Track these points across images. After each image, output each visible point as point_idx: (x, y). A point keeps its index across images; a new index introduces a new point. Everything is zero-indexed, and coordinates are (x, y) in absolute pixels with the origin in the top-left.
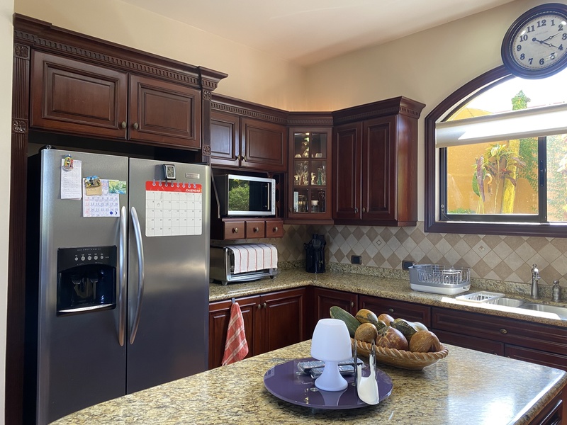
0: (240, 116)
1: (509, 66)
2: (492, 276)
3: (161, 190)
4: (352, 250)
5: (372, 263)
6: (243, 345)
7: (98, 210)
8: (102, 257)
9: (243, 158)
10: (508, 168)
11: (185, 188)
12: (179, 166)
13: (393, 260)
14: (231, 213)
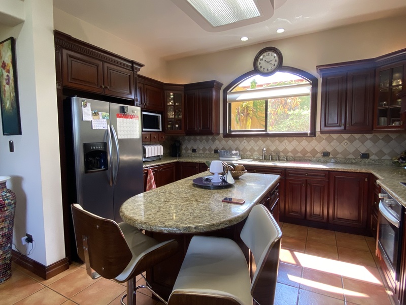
0: (144, 84)
1: (256, 70)
2: (248, 153)
3: (123, 118)
4: (192, 147)
5: (201, 152)
6: (154, 185)
7: (98, 126)
8: (102, 148)
9: (146, 104)
10: (249, 112)
11: (132, 117)
12: (129, 107)
13: (210, 149)
14: (144, 130)
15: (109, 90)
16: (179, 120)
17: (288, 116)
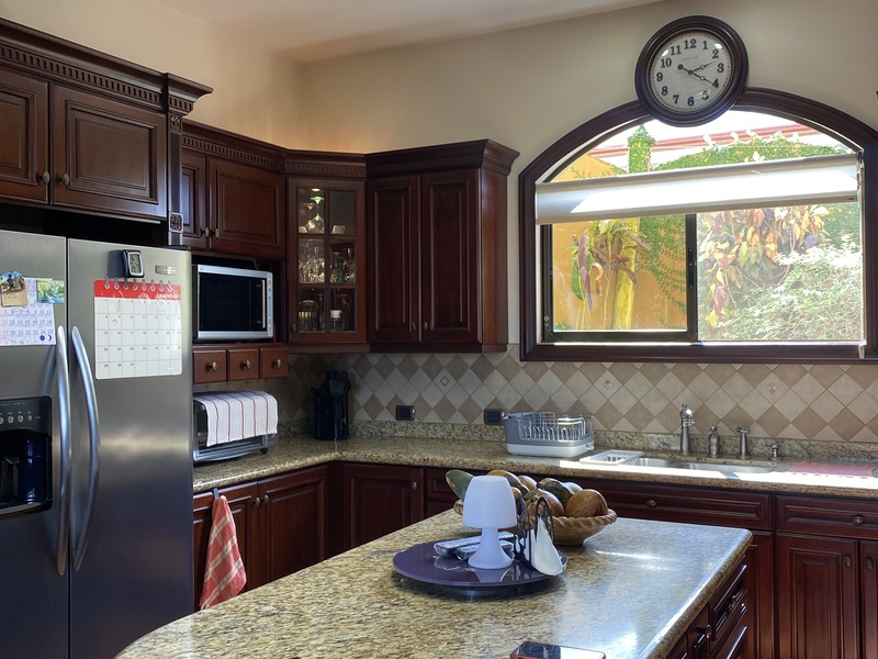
0: (206, 156)
1: (645, 106)
2: (624, 425)
3: (118, 296)
4: (396, 397)
5: (432, 417)
6: (237, 569)
7: (21, 334)
8: (30, 418)
9: (212, 233)
10: (624, 253)
11: (154, 291)
12: (146, 251)
13: (468, 409)
14: (202, 335)
15: (68, 187)
16: (343, 291)
17: (779, 272)
